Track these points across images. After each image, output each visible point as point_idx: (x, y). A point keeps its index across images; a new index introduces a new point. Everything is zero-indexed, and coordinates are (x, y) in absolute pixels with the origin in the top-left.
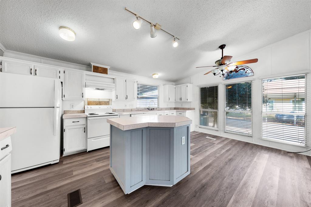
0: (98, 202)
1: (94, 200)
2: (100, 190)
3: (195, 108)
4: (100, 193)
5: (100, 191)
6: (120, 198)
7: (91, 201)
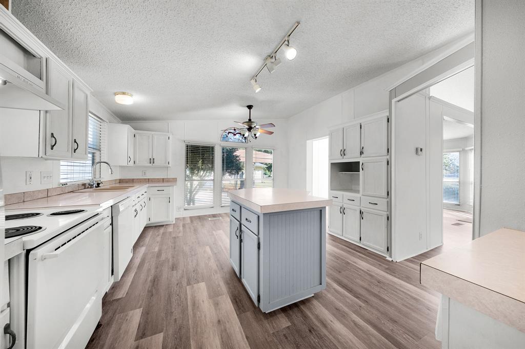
0: (331, 328)
1: (331, 334)
2: (307, 330)
3: (176, 178)
4: (315, 328)
5: (310, 331)
6: (321, 303)
7: (333, 338)
